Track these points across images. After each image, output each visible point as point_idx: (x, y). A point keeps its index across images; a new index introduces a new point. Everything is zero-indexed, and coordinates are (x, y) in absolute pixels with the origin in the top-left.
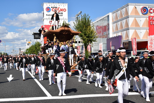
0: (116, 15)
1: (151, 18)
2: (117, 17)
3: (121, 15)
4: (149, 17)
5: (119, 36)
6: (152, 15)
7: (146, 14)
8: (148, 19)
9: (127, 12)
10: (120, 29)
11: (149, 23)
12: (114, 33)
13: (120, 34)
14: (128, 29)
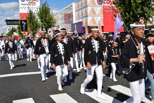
0: (78, 5)
1: (105, 7)
2: (78, 6)
3: (82, 5)
4: (104, 7)
5: (80, 22)
6: (106, 5)
7: (101, 4)
8: (102, 8)
9: (86, 2)
10: (81, 16)
11: (104, 11)
12: (77, 19)
13: (81, 20)
14: (87, 16)
